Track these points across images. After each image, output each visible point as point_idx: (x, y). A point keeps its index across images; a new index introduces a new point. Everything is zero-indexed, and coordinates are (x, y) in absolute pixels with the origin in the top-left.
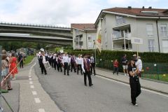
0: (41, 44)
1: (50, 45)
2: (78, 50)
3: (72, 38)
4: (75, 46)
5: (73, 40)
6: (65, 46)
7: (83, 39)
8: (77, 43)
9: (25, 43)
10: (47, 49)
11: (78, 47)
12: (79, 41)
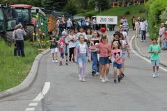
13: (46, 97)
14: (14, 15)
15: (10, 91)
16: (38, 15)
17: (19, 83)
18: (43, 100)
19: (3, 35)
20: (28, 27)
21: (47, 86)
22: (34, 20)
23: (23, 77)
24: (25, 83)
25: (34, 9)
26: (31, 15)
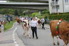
0: (18, 10)
1: (27, 11)
2: (55, 14)
3: (48, 2)
4: (51, 10)
5: (50, 4)
6: (41, 11)
7: (59, 3)
8: (53, 7)
9: (3, 10)
10: (25, 14)
11: (55, 11)
12: (55, 4)
13: (16, 30)
14: (9, 16)
15: (10, 29)
17: (11, 28)
18: (16, 31)
21: (16, 28)
22: (13, 17)
23: (12, 27)
24: (12, 28)
26: (12, 16)
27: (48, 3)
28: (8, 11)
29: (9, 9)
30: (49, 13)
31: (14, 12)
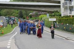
1: (34, 12)
2: (67, 17)
4: (63, 12)
8: (66, 8)
11: (68, 13)
12: (68, 5)
16: (16, 19)
19: (8, 23)
20: (14, 21)
21: (16, 33)
25: (15, 18)
26: (15, 19)
27: (60, 3)
28: (12, 12)
29: (13, 10)
30: (61, 15)
31: (18, 13)
